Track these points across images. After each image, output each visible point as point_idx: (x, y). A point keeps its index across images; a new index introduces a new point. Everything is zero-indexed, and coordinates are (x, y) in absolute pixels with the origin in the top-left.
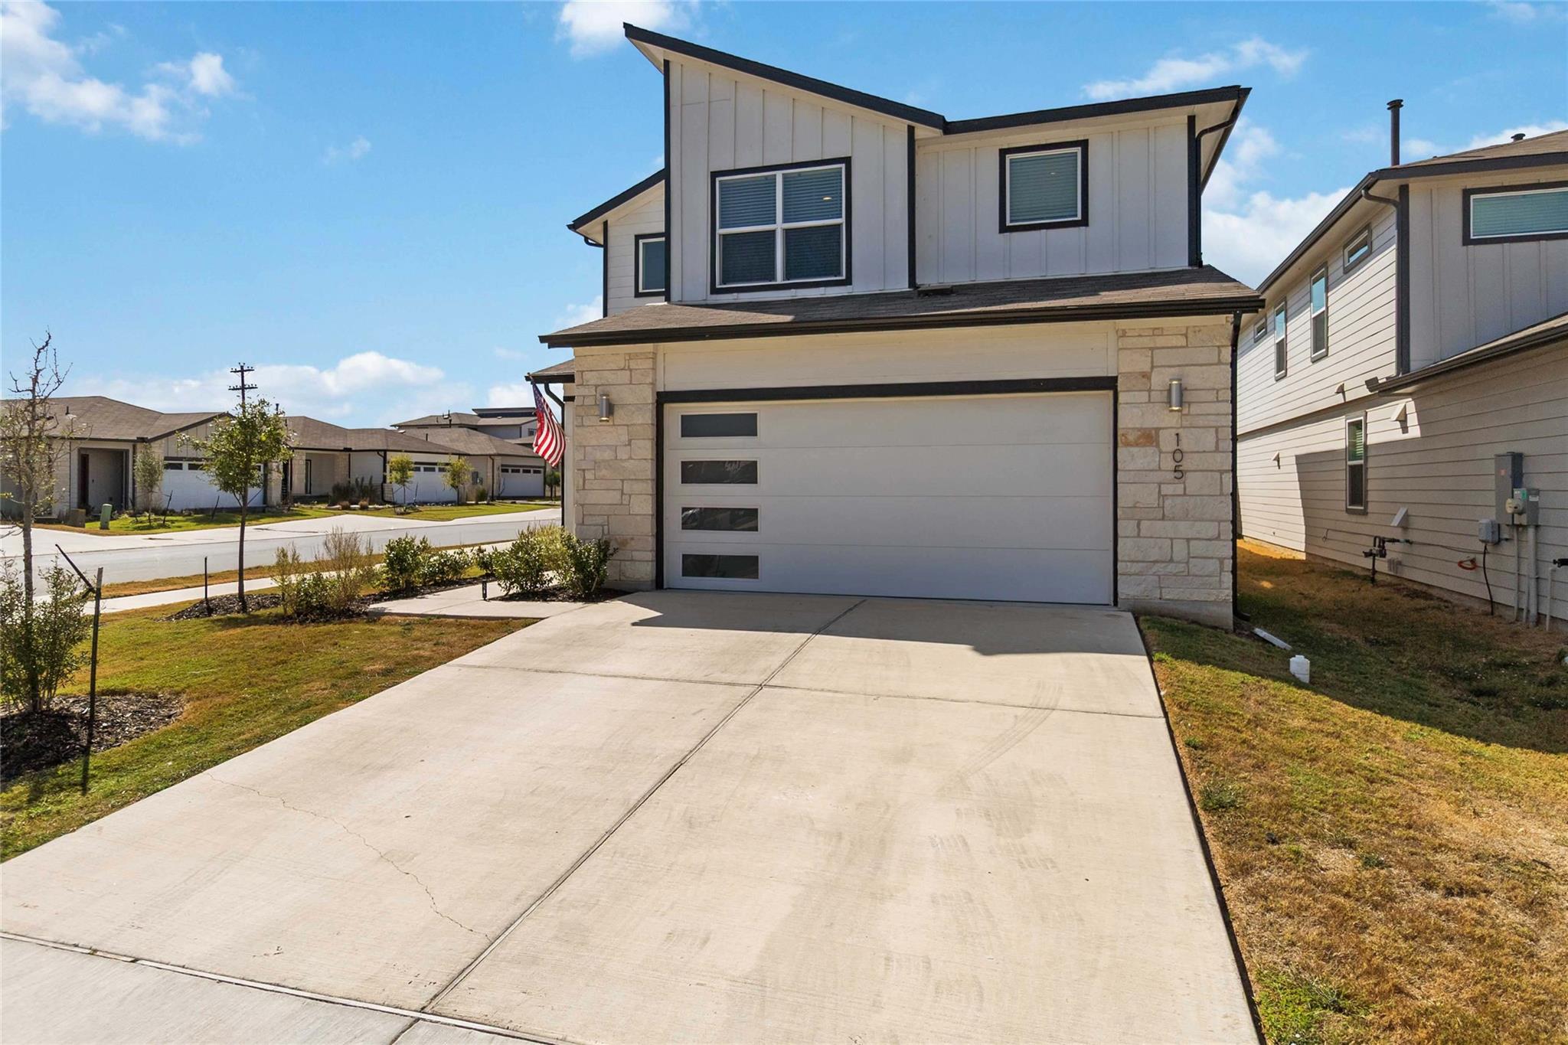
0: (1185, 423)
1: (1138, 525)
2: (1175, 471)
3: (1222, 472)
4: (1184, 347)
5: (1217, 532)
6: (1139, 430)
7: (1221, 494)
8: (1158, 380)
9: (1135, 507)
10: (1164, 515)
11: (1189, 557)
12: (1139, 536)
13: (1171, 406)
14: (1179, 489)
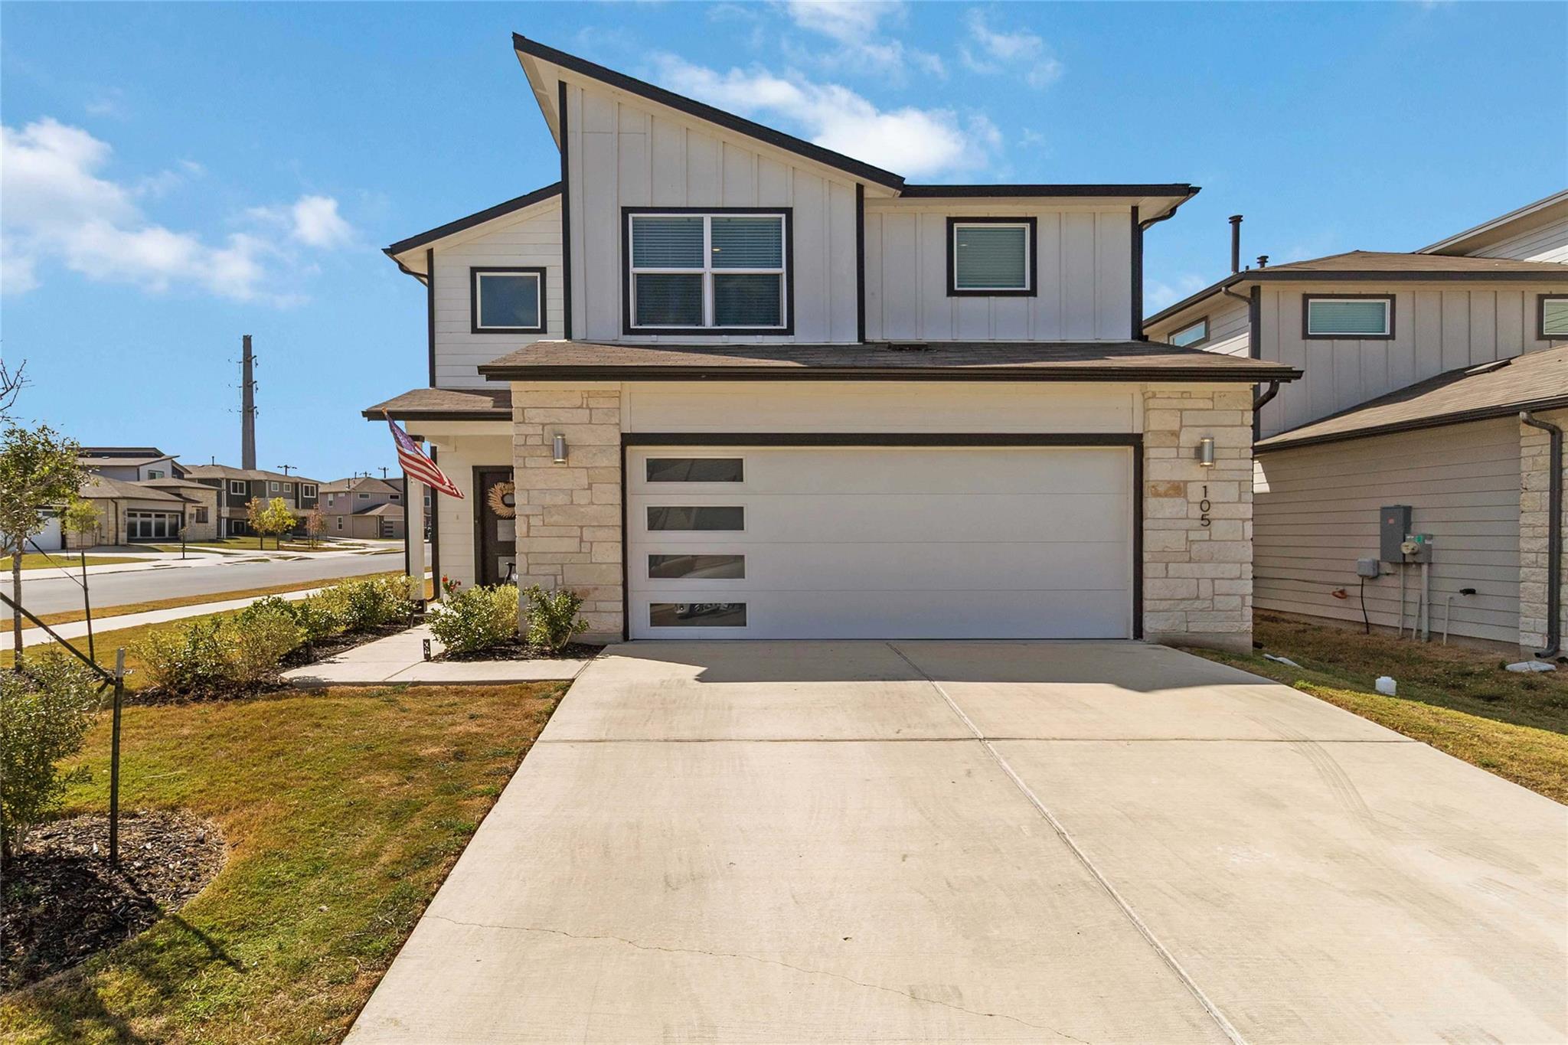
0: (1212, 477)
1: (1167, 568)
2: (1202, 519)
3: (1244, 520)
4: (1210, 410)
5: (1239, 573)
6: (1169, 482)
7: (1243, 539)
8: (1189, 438)
9: (1164, 551)
10: (1190, 558)
11: (1214, 595)
12: (1166, 577)
13: (1202, 462)
14: (1205, 535)
